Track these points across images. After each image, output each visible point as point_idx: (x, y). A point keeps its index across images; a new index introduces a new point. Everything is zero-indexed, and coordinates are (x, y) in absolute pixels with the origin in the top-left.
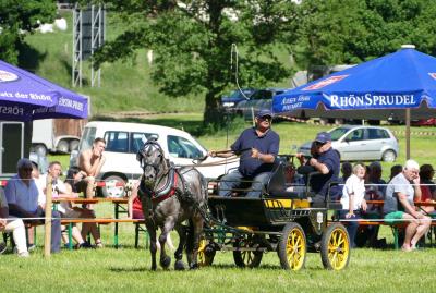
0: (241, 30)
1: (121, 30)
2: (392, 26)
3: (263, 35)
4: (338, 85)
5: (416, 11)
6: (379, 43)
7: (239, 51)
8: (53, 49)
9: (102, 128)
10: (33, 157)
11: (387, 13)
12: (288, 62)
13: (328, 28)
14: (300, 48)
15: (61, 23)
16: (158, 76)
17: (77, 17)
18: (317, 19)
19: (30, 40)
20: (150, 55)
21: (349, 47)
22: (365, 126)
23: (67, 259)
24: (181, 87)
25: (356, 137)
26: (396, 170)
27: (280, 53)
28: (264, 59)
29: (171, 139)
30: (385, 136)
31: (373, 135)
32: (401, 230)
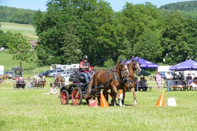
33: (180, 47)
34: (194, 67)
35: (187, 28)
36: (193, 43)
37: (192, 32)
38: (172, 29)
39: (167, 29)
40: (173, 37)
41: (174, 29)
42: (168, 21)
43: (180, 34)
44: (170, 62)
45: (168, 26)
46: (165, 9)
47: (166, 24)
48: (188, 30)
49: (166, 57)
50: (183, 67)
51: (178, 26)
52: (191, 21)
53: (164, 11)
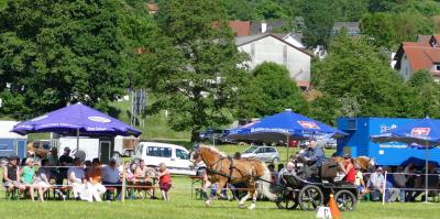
0: (209, 102)
1: (154, 101)
2: (276, 101)
3: (220, 104)
4: (255, 126)
5: (288, 94)
6: (271, 108)
7: (208, 112)
8: (124, 108)
9: (146, 145)
11: (274, 96)
12: (229, 116)
13: (248, 101)
14: (235, 111)
15: (127, 98)
16: (170, 122)
17: (134, 94)
18: (243, 97)
19: (110, 104)
20: (167, 112)
21: (258, 110)
22: (265, 146)
24: (181, 127)
25: (260, 151)
27: (225, 112)
28: (218, 115)
29: (177, 150)
30: (274, 151)
31: (268, 150)
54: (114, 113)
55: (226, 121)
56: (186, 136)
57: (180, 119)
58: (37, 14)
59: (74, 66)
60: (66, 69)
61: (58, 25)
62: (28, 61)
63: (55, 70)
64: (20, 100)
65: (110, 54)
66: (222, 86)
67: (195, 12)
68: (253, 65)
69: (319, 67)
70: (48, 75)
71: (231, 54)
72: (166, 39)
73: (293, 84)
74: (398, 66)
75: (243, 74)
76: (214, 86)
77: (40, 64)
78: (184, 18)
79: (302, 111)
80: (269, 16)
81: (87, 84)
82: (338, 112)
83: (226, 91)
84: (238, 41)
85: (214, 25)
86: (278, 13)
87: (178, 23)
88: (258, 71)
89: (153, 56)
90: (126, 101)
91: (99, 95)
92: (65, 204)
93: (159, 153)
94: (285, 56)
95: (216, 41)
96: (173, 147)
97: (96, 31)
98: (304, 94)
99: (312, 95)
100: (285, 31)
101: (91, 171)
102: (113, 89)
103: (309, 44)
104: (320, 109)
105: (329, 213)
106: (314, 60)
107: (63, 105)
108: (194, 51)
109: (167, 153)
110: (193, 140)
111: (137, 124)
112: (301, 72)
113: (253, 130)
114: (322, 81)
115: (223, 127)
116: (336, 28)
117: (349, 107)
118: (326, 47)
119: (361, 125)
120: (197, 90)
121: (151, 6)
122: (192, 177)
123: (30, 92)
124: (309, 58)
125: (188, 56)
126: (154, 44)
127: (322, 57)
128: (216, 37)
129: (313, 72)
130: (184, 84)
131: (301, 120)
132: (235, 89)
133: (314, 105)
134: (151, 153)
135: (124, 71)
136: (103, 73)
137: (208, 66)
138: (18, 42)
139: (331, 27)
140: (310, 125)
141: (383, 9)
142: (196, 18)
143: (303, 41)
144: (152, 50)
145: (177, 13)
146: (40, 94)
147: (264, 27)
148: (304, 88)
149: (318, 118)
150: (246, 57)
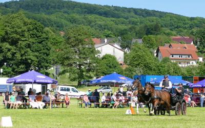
0: (84, 70)
1: (63, 70)
2: (111, 69)
3: (89, 71)
4: (102, 78)
5: (116, 67)
6: (109, 72)
7: (84, 73)
8: (51, 73)
9: (60, 87)
10: (47, 92)
11: (110, 67)
12: (93, 75)
13: (100, 69)
14: (95, 73)
15: (52, 68)
16: (69, 78)
17: (55, 67)
18: (98, 68)
19: (46, 71)
20: (68, 74)
21: (103, 73)
22: (106, 87)
23: (54, 110)
24: (74, 80)
25: (105, 89)
26: (112, 94)
27: (91, 74)
28: (88, 75)
29: (72, 89)
30: (110, 88)
31: (108, 88)
32: (113, 104)
33: (22, 56)
34: (37, 81)
35: (31, 32)
36: (38, 51)
37: (38, 37)
38: (12, 32)
39: (7, 33)
40: (14, 43)
41: (16, 32)
42: (7, 22)
43: (23, 39)
44: (9, 73)
45: (8, 28)
46: (4, 8)
47: (6, 26)
48: (33, 34)
49: (4, 66)
50: (23, 80)
51: (20, 30)
52: (36, 24)
53: (3, 9)
54: (47, 74)
55: (91, 77)
56: (76, 83)
57: (73, 76)
58: (18, 36)
59: (32, 56)
60: (29, 57)
61: (26, 40)
62: (13, 54)
63: (24, 58)
64: (10, 70)
65: (45, 51)
66: (90, 64)
67: (79, 35)
68: (102, 55)
69: (127, 56)
70: (21, 60)
71: (93, 51)
72: (68, 45)
73: (117, 63)
74: (157, 56)
75: (98, 59)
76: (86, 64)
77: (18, 56)
78: (75, 37)
79: (120, 73)
80: (107, 36)
81: (36, 63)
82: (134, 73)
83: (91, 66)
84: (96, 46)
85: (86, 40)
86: (111, 35)
87: (72, 39)
88: (104, 58)
89: (63, 52)
90: (52, 70)
91: (42, 67)
92: (28, 110)
93: (65, 90)
94: (114, 51)
95: (87, 46)
96: (71, 88)
97: (40, 43)
98: (121, 66)
99: (124, 67)
100: (114, 42)
101: (38, 97)
102: (47, 65)
103: (123, 47)
104: (127, 72)
105: (130, 112)
106: (125, 53)
107: (27, 71)
108: (79, 50)
109: (68, 90)
110: (78, 85)
111: (57, 78)
112: (120, 58)
113: (101, 81)
114: (128, 62)
115: (90, 80)
116: (134, 41)
117: (138, 71)
118: (130, 48)
119: (143, 78)
120: (80, 65)
121: (62, 33)
122: (78, 99)
123: (14, 66)
124: (123, 53)
125: (76, 52)
126: (63, 47)
127: (128, 52)
128: (87, 45)
129: (125, 58)
130: (74, 63)
131: (120, 76)
132: (94, 65)
133: (125, 70)
134: (62, 90)
135: (51, 58)
136: (43, 59)
137: (84, 56)
138: (9, 47)
139: (131, 40)
140: (123, 78)
141: (151, 34)
142: (79, 37)
143: (121, 46)
144: (62, 50)
145: (72, 35)
146: (18, 67)
147: (106, 40)
148: (121, 64)
149: (127, 76)
150: (99, 52)
